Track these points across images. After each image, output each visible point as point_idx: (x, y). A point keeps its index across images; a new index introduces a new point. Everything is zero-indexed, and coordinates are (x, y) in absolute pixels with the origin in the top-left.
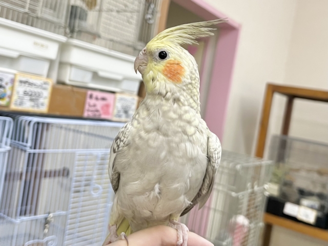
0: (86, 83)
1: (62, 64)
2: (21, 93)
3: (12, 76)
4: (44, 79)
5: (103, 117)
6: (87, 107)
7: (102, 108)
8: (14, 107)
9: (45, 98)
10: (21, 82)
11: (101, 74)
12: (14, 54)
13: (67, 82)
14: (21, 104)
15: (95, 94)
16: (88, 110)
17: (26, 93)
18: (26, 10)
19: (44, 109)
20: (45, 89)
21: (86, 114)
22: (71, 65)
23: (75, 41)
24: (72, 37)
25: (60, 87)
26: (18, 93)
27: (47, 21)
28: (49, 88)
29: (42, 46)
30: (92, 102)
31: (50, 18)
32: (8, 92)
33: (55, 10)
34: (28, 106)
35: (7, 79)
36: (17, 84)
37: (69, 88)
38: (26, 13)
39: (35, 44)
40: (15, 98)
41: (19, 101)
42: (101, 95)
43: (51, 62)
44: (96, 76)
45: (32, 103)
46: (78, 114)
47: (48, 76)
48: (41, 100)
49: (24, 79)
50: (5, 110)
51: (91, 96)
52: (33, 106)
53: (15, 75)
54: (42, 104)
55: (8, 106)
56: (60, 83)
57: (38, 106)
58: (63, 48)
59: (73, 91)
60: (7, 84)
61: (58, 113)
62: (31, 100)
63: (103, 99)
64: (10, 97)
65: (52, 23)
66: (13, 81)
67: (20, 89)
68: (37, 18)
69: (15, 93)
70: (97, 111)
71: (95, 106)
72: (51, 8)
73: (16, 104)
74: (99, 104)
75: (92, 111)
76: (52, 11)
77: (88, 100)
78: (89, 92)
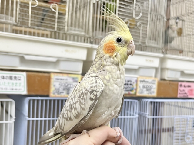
0: (178, 78)
1: (163, 69)
2: (141, 87)
3: (136, 79)
4: (153, 78)
5: (189, 97)
6: (179, 92)
7: (189, 91)
8: (138, 95)
9: (154, 88)
10: (141, 81)
11: (186, 72)
12: (136, 67)
13: (166, 78)
14: (142, 92)
15: (183, 84)
16: (180, 93)
17: (144, 87)
18: (140, 43)
19: (155, 95)
20: (154, 84)
21: (179, 96)
22: (168, 69)
23: (169, 56)
24: (167, 54)
25: (162, 82)
26: (140, 87)
27: (152, 47)
28: (156, 83)
29: (150, 61)
30: (182, 88)
31: (153, 45)
32: (135, 87)
33: (155, 40)
34: (146, 94)
35: (133, 80)
36: (139, 82)
37: (168, 82)
38: (140, 45)
39: (147, 60)
40: (138, 90)
41: (140, 91)
42: (187, 84)
43: (156, 69)
44: (183, 73)
45: (147, 92)
46: (174, 96)
47: (156, 76)
48: (152, 90)
49: (142, 80)
50: (134, 96)
51: (181, 86)
52: (148, 93)
53: (137, 78)
54: (153, 92)
55: (135, 94)
56: (163, 79)
57: (151, 93)
58: (162, 60)
59: (169, 83)
60: (133, 83)
61: (162, 96)
62: (147, 90)
63: (189, 86)
64: (136, 90)
65: (154, 47)
66: (137, 81)
67: (141, 85)
68: (146, 46)
69: (138, 87)
70: (185, 93)
71: (184, 91)
72: (153, 40)
73: (139, 93)
74: (187, 90)
75: (183, 94)
76: (154, 42)
77: (179, 88)
78: (180, 83)
